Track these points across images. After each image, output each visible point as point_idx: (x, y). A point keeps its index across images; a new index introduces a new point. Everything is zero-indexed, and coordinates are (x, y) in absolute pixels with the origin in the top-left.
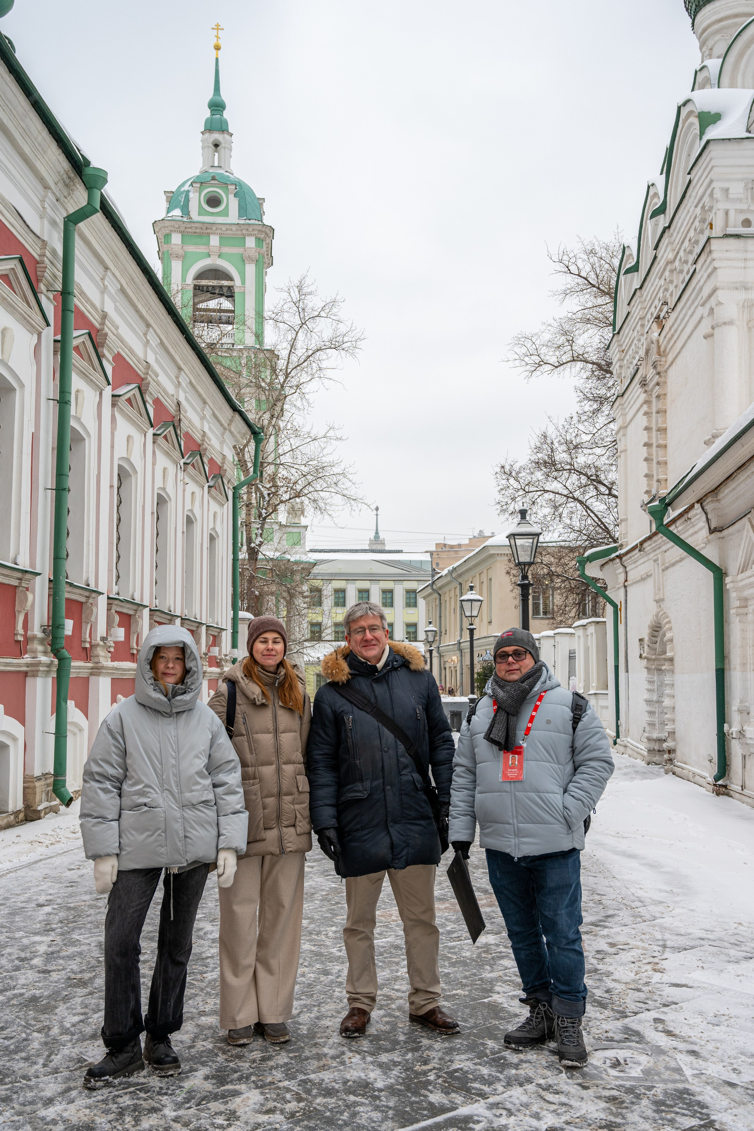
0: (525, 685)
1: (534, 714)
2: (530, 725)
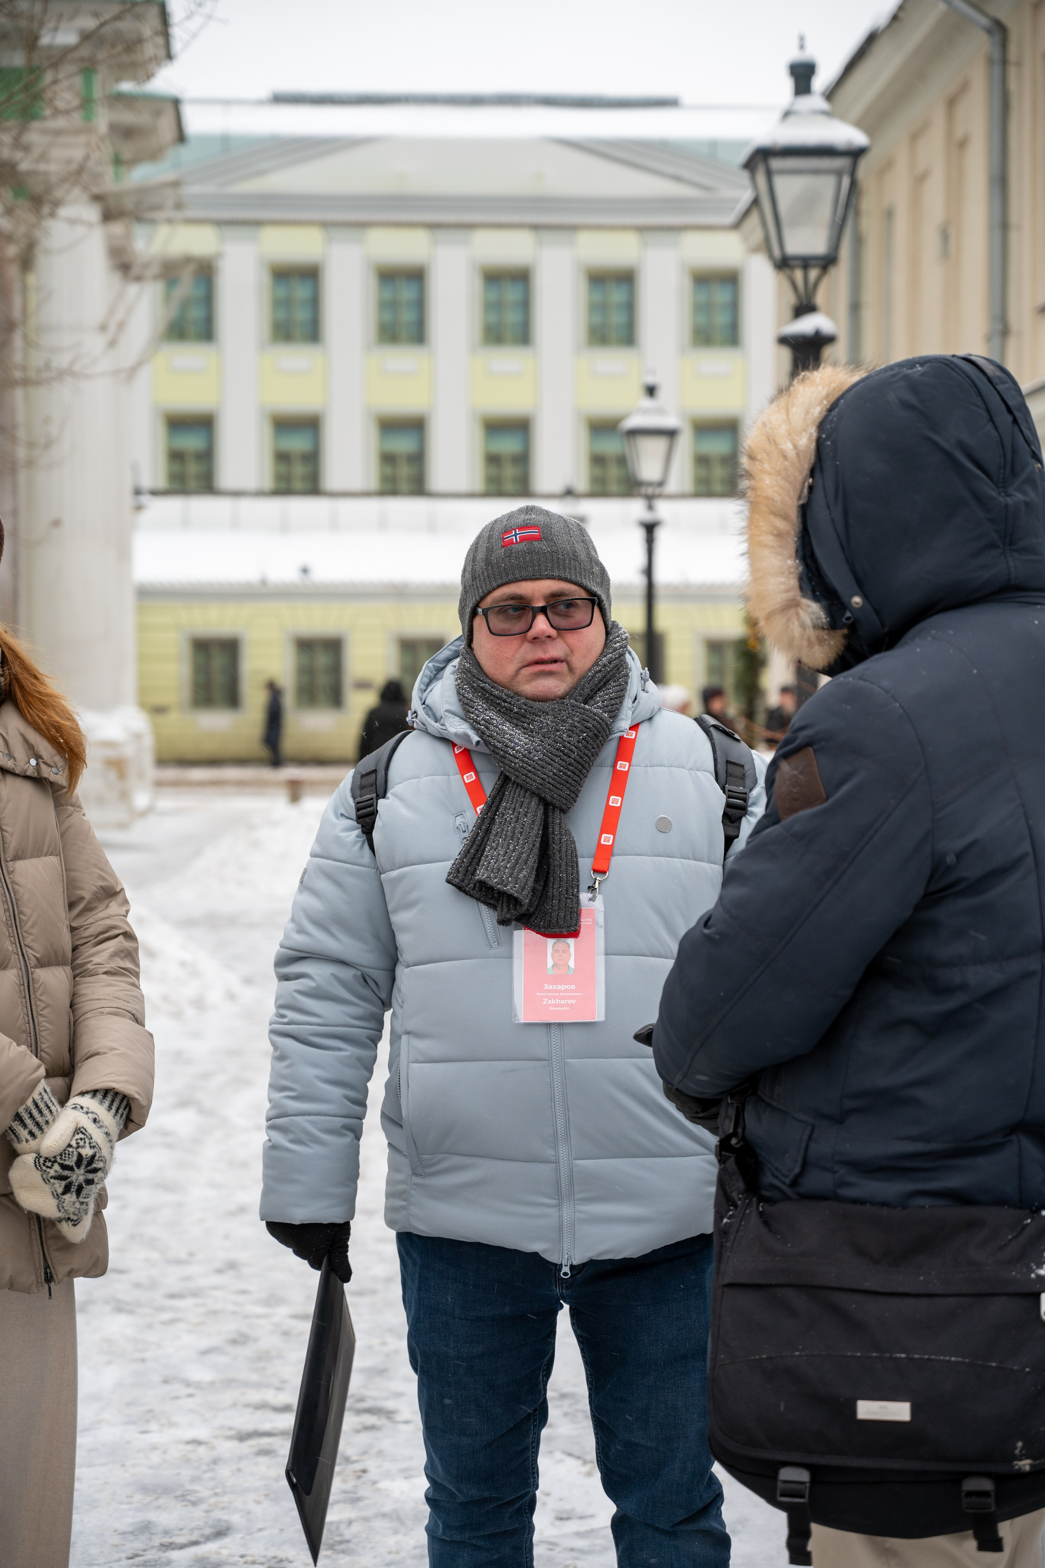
0: (596, 708)
1: (615, 801)
2: (607, 839)
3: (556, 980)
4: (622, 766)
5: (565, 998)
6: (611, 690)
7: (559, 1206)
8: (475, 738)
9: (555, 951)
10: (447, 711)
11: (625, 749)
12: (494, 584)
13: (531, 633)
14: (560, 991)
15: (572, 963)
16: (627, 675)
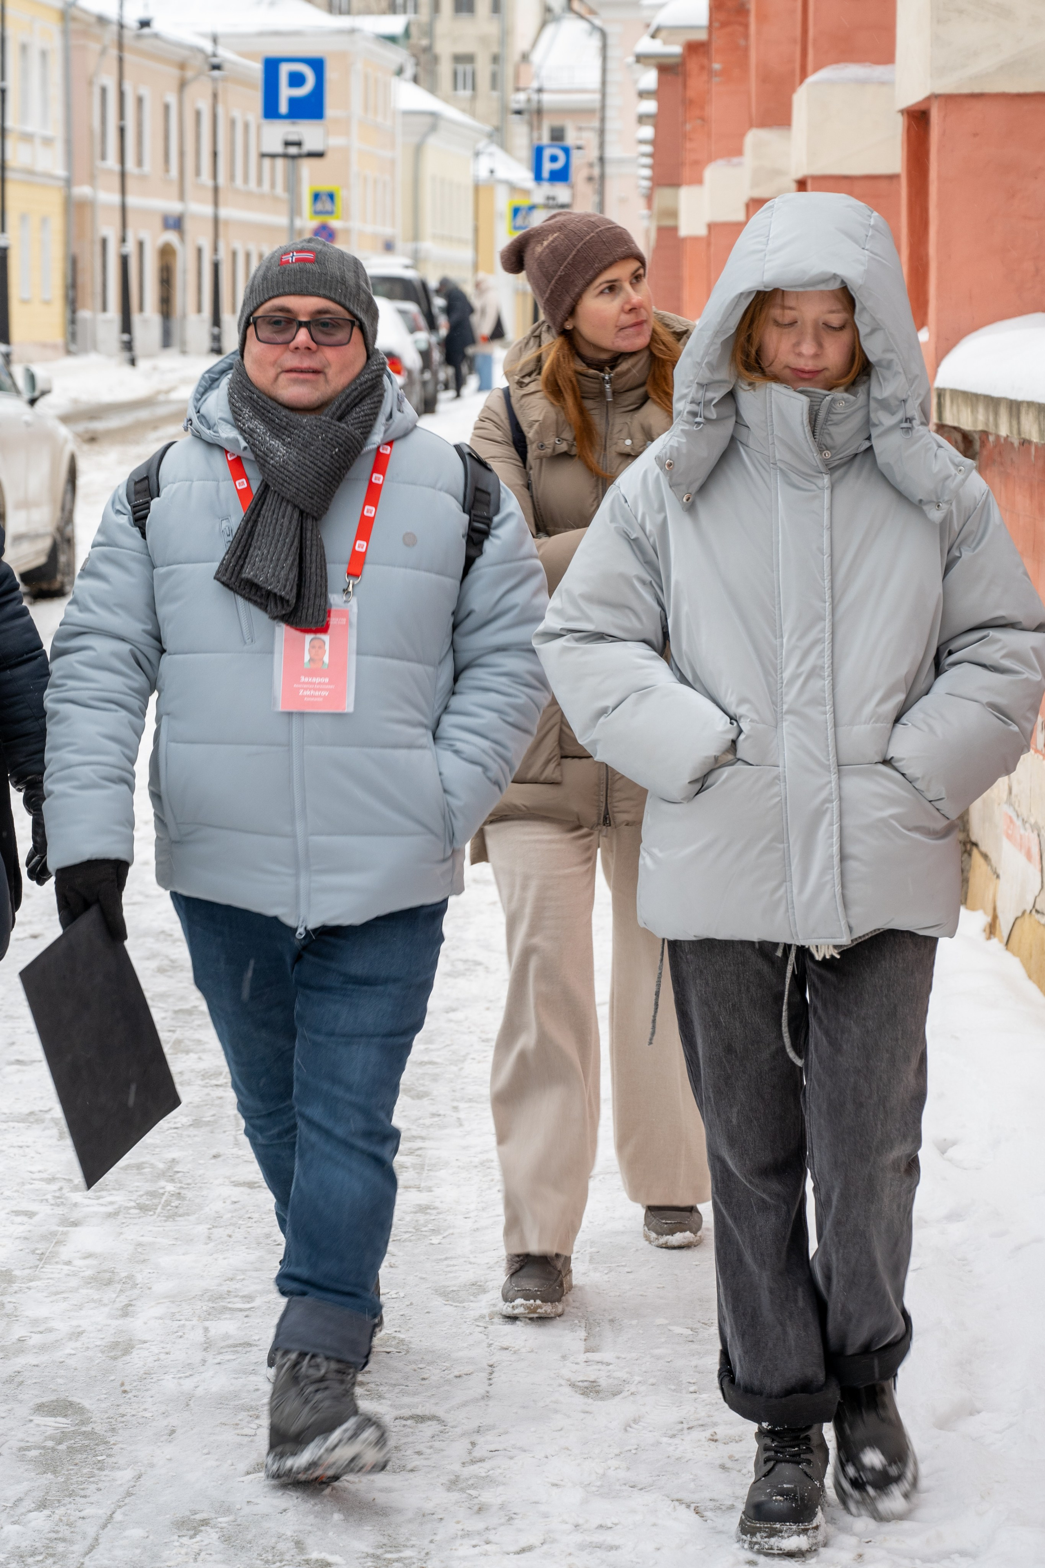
3: (312, 673)
4: (377, 478)
5: (319, 690)
6: (366, 405)
7: (297, 875)
8: (243, 444)
9: (312, 647)
10: (221, 419)
11: (380, 463)
12: (266, 297)
13: (293, 345)
14: (315, 683)
15: (326, 659)
16: (382, 395)
